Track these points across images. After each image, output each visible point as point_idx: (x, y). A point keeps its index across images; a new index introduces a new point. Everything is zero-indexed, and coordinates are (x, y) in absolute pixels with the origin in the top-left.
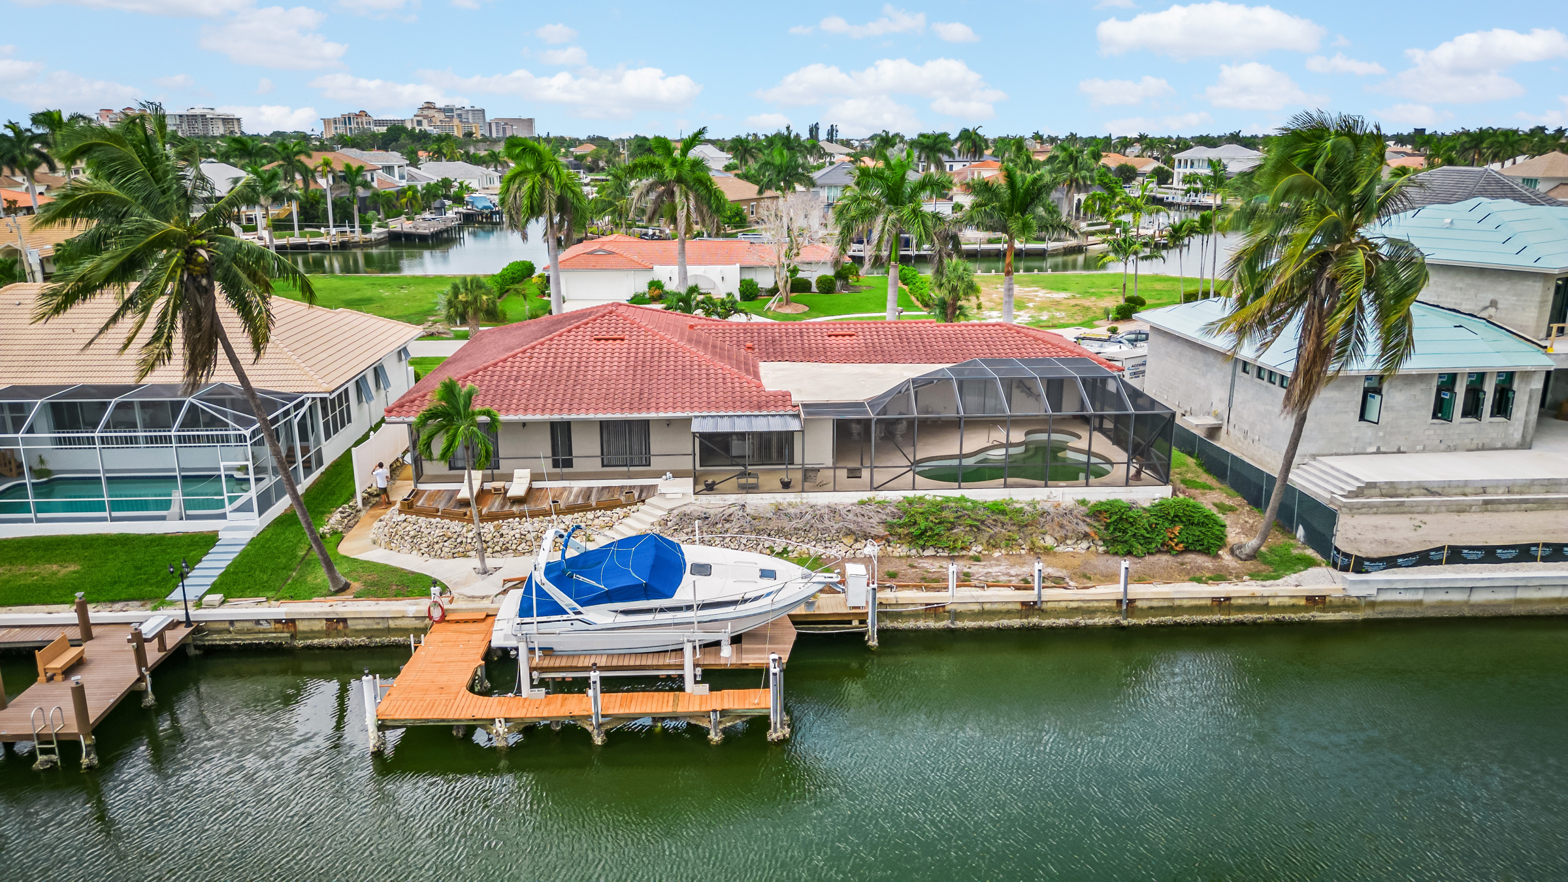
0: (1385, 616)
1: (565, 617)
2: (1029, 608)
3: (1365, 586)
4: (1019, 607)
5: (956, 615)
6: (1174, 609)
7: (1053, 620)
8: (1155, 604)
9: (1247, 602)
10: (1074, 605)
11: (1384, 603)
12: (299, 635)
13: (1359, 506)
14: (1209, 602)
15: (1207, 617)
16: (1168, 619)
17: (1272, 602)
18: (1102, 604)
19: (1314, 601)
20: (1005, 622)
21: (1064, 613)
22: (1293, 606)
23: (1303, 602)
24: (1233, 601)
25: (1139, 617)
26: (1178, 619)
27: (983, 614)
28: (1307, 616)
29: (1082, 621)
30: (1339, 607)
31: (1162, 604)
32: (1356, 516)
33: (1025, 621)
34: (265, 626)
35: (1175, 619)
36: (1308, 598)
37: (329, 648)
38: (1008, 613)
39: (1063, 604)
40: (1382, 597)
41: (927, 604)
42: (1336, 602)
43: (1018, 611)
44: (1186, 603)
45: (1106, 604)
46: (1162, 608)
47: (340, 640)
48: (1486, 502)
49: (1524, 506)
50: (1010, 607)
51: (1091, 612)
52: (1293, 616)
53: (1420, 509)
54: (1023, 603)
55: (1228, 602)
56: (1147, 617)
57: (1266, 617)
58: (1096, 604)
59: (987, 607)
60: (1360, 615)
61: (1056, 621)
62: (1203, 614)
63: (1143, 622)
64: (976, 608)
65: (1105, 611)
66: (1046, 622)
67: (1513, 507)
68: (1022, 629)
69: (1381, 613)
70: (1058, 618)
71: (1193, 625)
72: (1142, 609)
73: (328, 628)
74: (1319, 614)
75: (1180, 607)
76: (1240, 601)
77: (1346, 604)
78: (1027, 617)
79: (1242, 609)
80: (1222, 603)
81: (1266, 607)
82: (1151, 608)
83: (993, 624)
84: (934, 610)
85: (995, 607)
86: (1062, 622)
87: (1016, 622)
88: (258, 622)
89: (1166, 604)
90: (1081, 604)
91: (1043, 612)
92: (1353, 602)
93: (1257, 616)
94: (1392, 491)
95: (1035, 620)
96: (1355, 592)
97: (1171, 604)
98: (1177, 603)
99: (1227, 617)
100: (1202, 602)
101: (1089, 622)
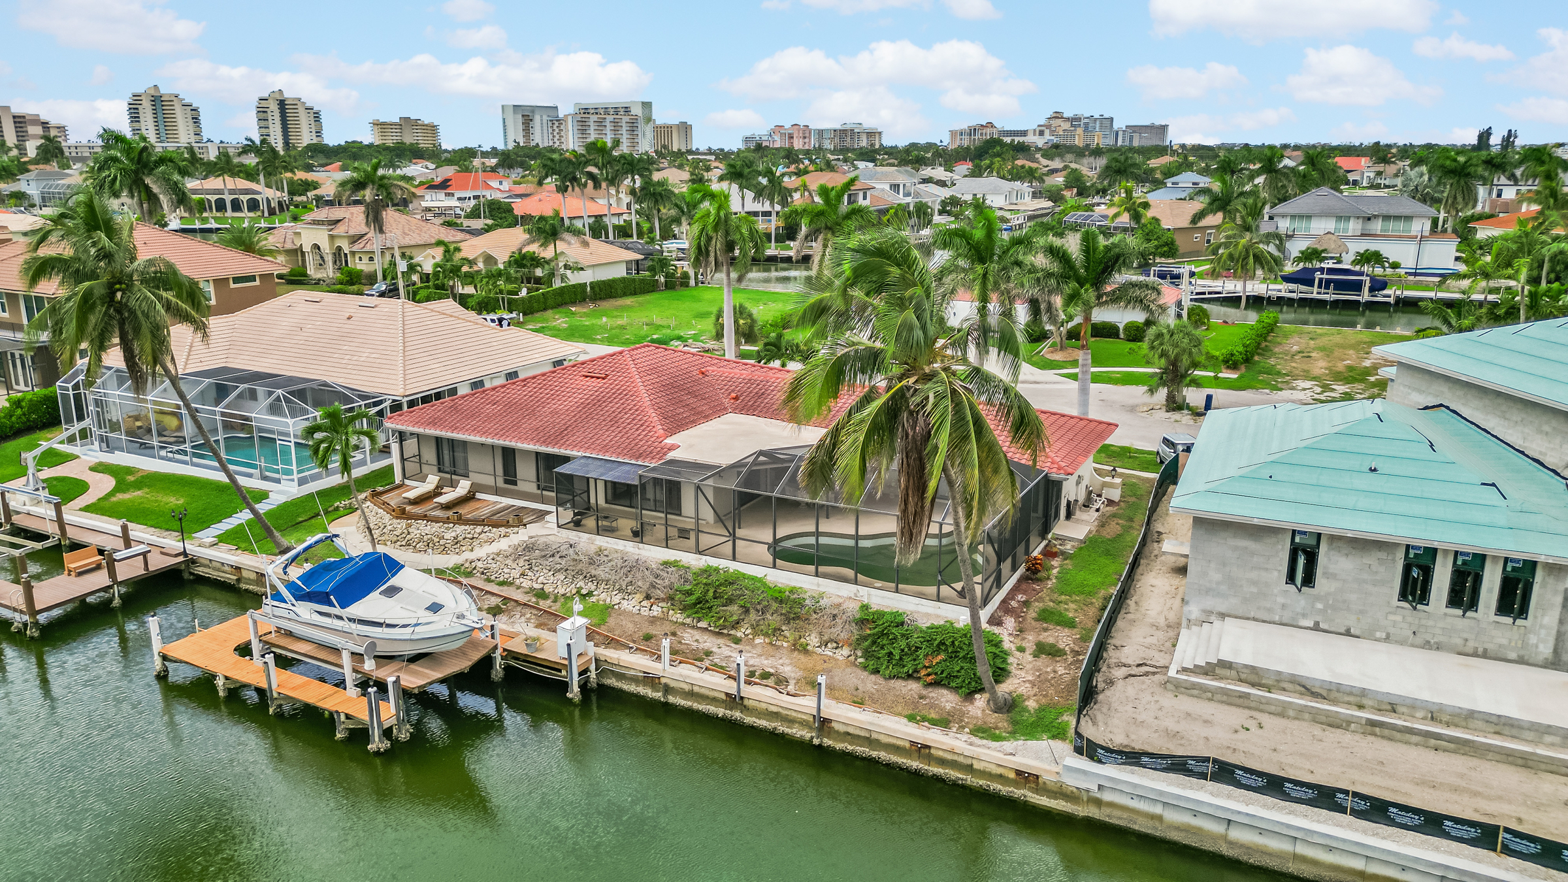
0: (1116, 821)
4: (724, 697)
5: (667, 689)
7: (754, 719)
8: (851, 730)
9: (949, 757)
10: (774, 709)
11: (1111, 805)
12: (243, 580)
13: (1188, 685)
14: (907, 745)
15: (905, 761)
16: (861, 750)
17: (977, 765)
18: (800, 716)
19: (1025, 778)
20: (711, 709)
21: (764, 714)
22: (1001, 776)
23: (1012, 775)
24: (933, 751)
25: (835, 740)
26: (874, 754)
27: (691, 695)
28: (1018, 793)
29: (782, 728)
30: (1056, 793)
31: (858, 732)
32: (1180, 697)
33: (728, 712)
34: (227, 568)
35: (871, 753)
36: (1019, 773)
37: (257, 594)
38: (714, 700)
39: (764, 706)
40: (1107, 797)
41: (645, 673)
42: (1050, 786)
43: (723, 701)
44: (883, 739)
45: (804, 717)
47: (263, 590)
50: (716, 694)
51: (791, 721)
52: (999, 787)
53: (1272, 708)
54: (727, 694)
55: (927, 751)
56: (844, 742)
57: (970, 780)
58: (794, 714)
59: (696, 689)
60: (1081, 811)
61: (757, 721)
62: (900, 755)
63: (839, 746)
64: (687, 688)
65: (803, 724)
66: (749, 720)
68: (725, 720)
69: (1109, 816)
70: (760, 719)
71: (889, 765)
72: (838, 732)
73: (257, 579)
74: (1030, 794)
75: (877, 741)
76: (941, 753)
77: (1060, 792)
78: (731, 709)
79: (942, 762)
80: (921, 750)
81: (969, 769)
82: (848, 734)
83: (701, 707)
84: (650, 680)
85: (703, 691)
86: (763, 723)
87: (721, 712)
88: (223, 564)
89: (863, 734)
90: (780, 710)
91: (745, 709)
92: (1072, 792)
93: (960, 776)
94: (1253, 678)
95: (737, 715)
97: (868, 736)
99: (926, 767)
100: (900, 743)
101: (787, 730)
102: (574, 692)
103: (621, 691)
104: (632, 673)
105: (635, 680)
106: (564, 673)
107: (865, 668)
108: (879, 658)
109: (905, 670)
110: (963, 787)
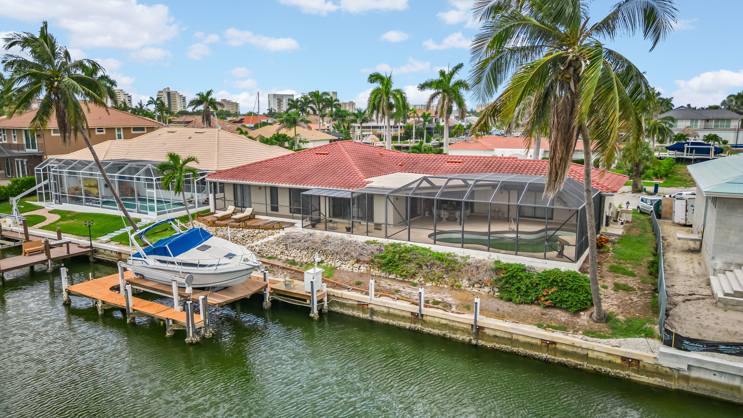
0: (699, 392)
4: (410, 315)
5: (373, 312)
6: (512, 341)
7: (430, 329)
8: (498, 334)
10: (444, 322)
11: (698, 380)
14: (539, 342)
15: (537, 353)
16: (508, 347)
17: (591, 354)
18: (462, 325)
19: (628, 362)
20: (402, 324)
21: (437, 326)
23: (619, 361)
24: (558, 346)
25: (486, 341)
26: (515, 349)
27: (388, 315)
29: (449, 334)
31: (503, 335)
32: (728, 311)
33: (413, 325)
35: (513, 349)
38: (403, 318)
39: (437, 320)
40: (694, 374)
41: (358, 302)
42: (649, 367)
43: (410, 318)
44: (521, 339)
45: (465, 326)
46: (504, 338)
50: (404, 314)
51: (455, 330)
52: (609, 369)
54: (412, 313)
55: (554, 346)
56: (493, 342)
58: (458, 325)
59: (392, 311)
60: (674, 385)
61: (432, 330)
62: (535, 351)
63: (489, 345)
64: (385, 310)
65: (464, 331)
68: (410, 330)
69: (695, 388)
70: (434, 329)
71: (526, 357)
72: (489, 336)
74: (633, 374)
75: (517, 341)
76: (564, 347)
77: (657, 372)
78: (415, 323)
79: (565, 353)
80: (550, 345)
81: (586, 357)
82: (496, 336)
83: (395, 323)
84: (362, 306)
85: (397, 312)
86: (436, 331)
87: (408, 325)
90: (448, 322)
91: (424, 322)
92: (666, 372)
95: (419, 326)
97: (510, 337)
99: (553, 357)
100: (533, 341)
101: (454, 336)
102: (315, 313)
103: (343, 314)
104: (350, 302)
105: (352, 307)
106: (308, 302)
107: (501, 298)
108: (511, 292)
109: (530, 298)
110: (581, 370)
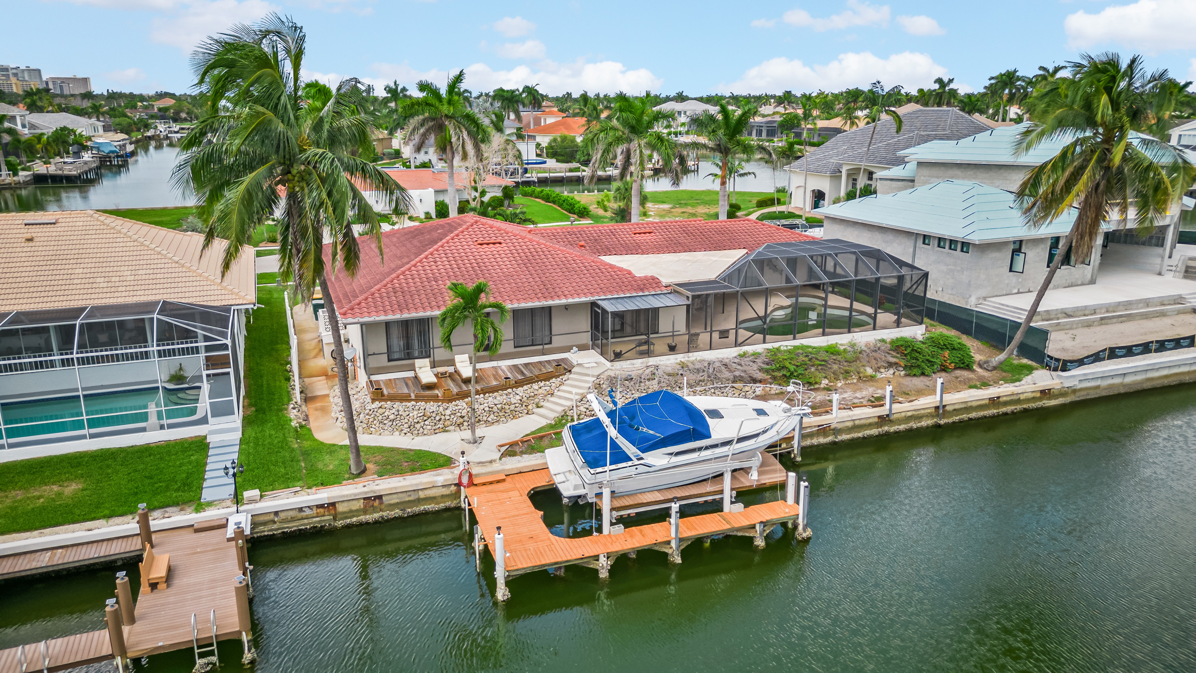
1: (630, 463)
2: (883, 420)
3: (1072, 379)
4: (876, 420)
5: (837, 432)
6: (968, 409)
7: (897, 427)
8: (957, 407)
9: (1008, 399)
12: (339, 516)
14: (987, 402)
15: (987, 412)
16: (965, 417)
17: (1022, 397)
18: (926, 411)
19: (1045, 393)
20: (868, 432)
21: (904, 420)
22: (1034, 398)
23: (1038, 395)
24: (1001, 399)
25: (948, 418)
26: (970, 416)
27: (854, 428)
28: (1041, 404)
30: (1059, 395)
31: (961, 406)
33: (880, 430)
35: (968, 416)
36: (1041, 392)
37: (367, 523)
38: (870, 426)
39: (903, 414)
41: (819, 426)
42: (1056, 392)
43: (876, 423)
44: (974, 404)
45: (929, 411)
46: (961, 409)
47: (376, 516)
48: (1102, 319)
49: (1121, 319)
50: (871, 420)
51: (919, 418)
54: (879, 417)
55: (998, 400)
56: (952, 417)
57: (1019, 407)
58: (923, 412)
59: (857, 422)
60: (1068, 400)
61: (899, 427)
62: (984, 410)
63: (951, 420)
64: (850, 424)
65: (929, 416)
66: (893, 429)
67: (1115, 320)
68: (880, 436)
70: (901, 425)
71: (978, 419)
72: (949, 412)
73: (365, 506)
74: (1047, 402)
75: (971, 407)
76: (1005, 399)
77: (1062, 394)
78: (882, 427)
79: (1006, 404)
80: (994, 402)
81: (1019, 401)
82: (955, 410)
83: (860, 435)
84: (824, 430)
85: (863, 422)
86: (902, 427)
87: (874, 432)
89: (963, 406)
90: (914, 413)
91: (892, 422)
92: (1065, 391)
93: (1014, 408)
96: (1067, 384)
97: (966, 406)
98: (970, 404)
99: (998, 411)
100: (983, 402)
101: (919, 425)
105: (810, 435)
107: (906, 375)
